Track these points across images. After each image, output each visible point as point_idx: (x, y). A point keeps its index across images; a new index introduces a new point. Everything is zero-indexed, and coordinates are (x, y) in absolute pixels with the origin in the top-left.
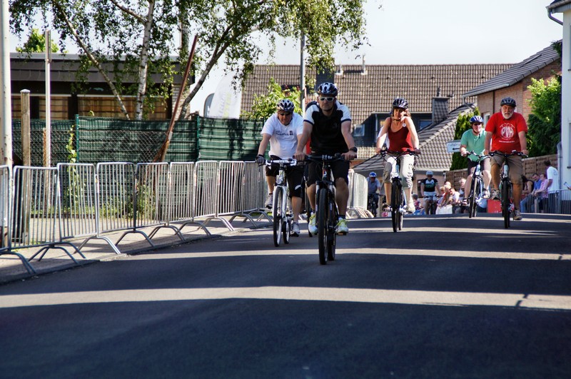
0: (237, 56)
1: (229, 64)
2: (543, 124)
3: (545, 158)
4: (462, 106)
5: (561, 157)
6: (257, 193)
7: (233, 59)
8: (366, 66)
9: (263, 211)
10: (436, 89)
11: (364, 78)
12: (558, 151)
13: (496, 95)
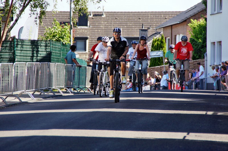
0: (36, 6)
1: (32, 10)
2: (197, 43)
3: (198, 61)
4: (155, 34)
5: (206, 60)
6: (47, 80)
7: (34, 8)
8: (105, 12)
9: (50, 89)
10: (141, 24)
11: (104, 18)
12: (205, 57)
13: (173, 28)
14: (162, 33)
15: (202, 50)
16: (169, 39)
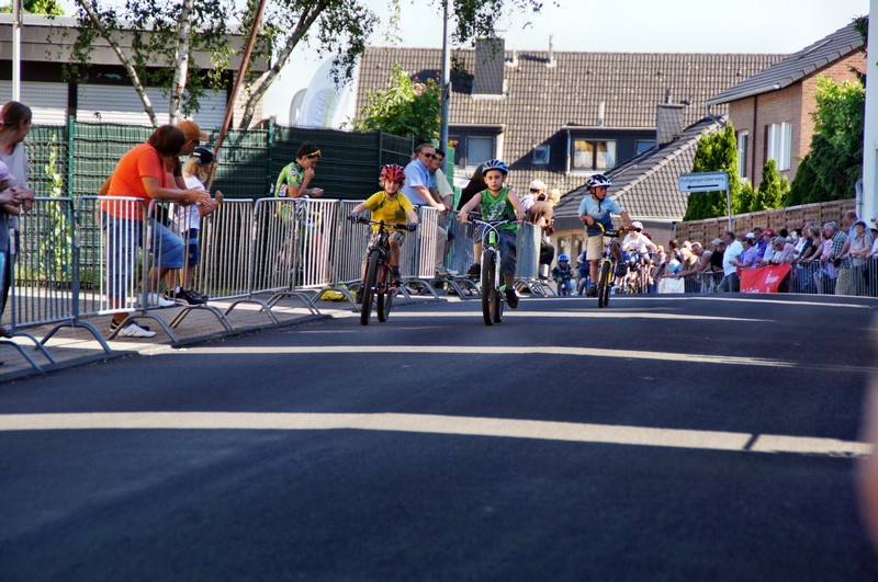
2: (835, 151)
3: (836, 206)
4: (705, 120)
5: (861, 204)
8: (555, 53)
10: (664, 91)
11: (551, 72)
12: (858, 193)
13: (759, 103)
14: (726, 118)
15: (848, 171)
16: (746, 137)
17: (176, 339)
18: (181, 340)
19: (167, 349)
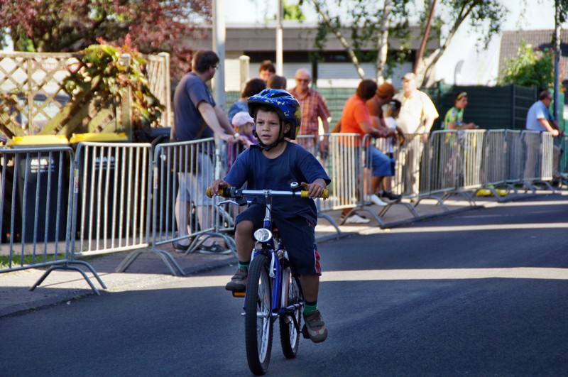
1: (473, 25)
17: (383, 223)
18: (386, 225)
19: (377, 230)
